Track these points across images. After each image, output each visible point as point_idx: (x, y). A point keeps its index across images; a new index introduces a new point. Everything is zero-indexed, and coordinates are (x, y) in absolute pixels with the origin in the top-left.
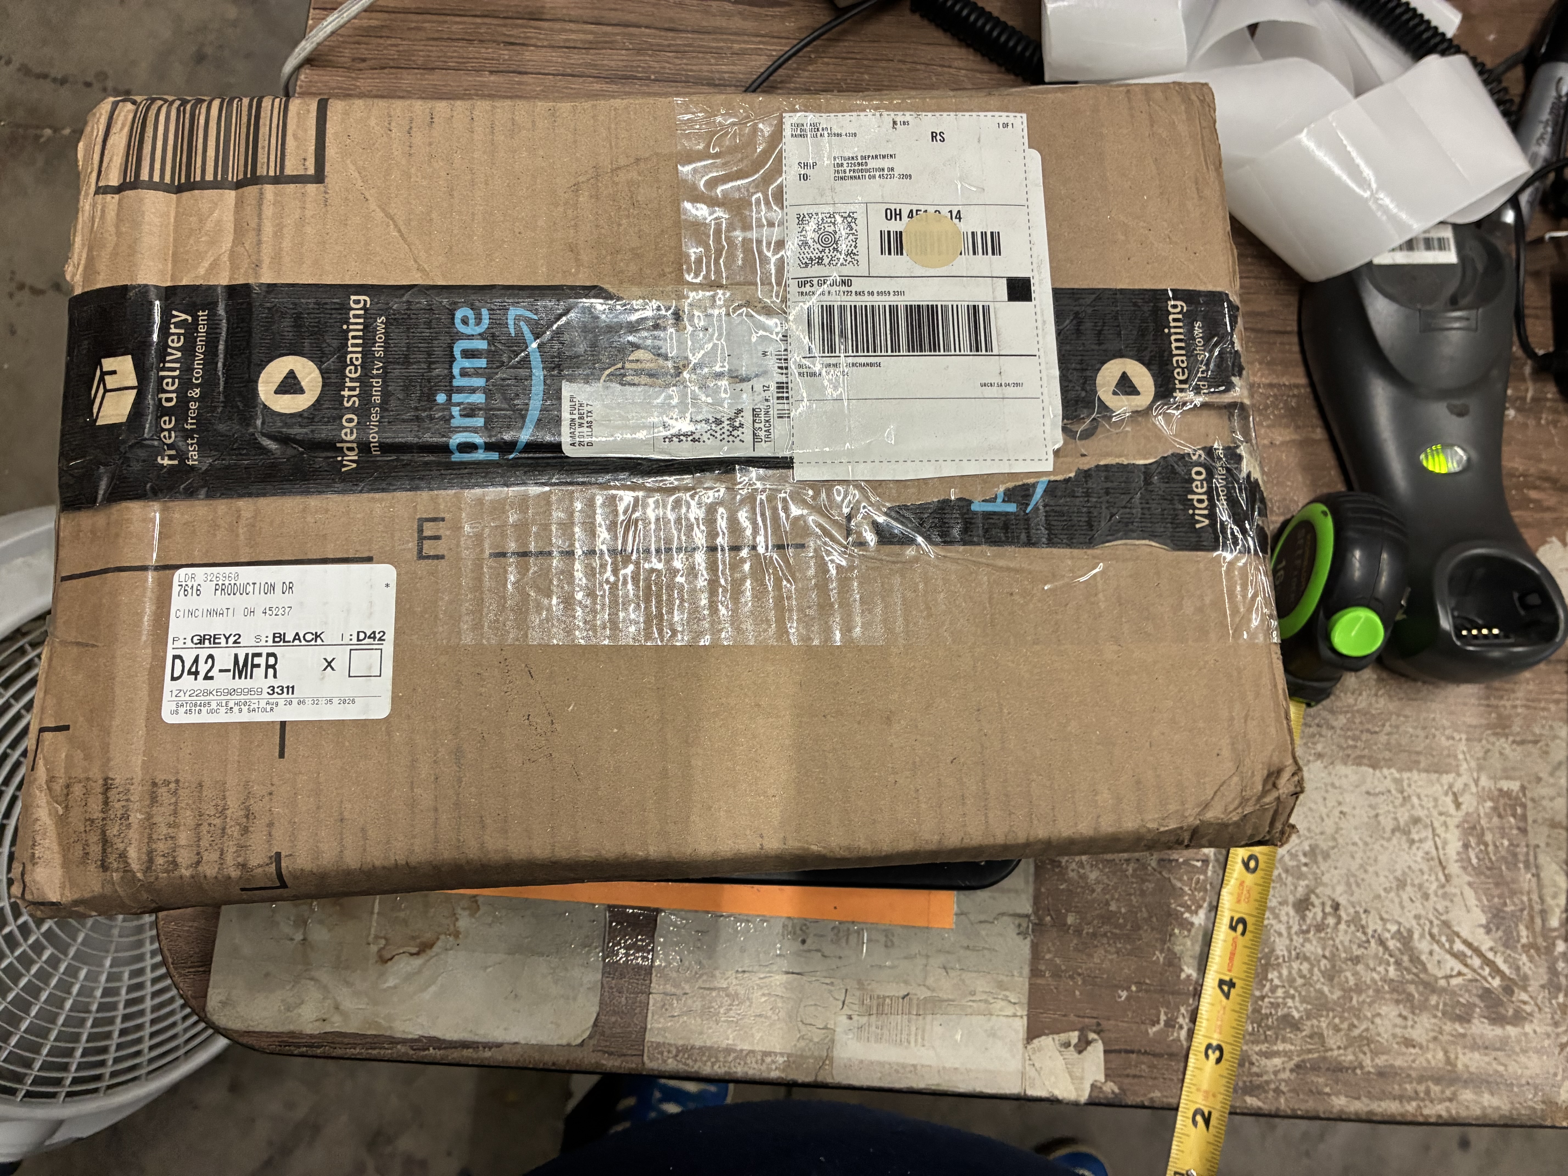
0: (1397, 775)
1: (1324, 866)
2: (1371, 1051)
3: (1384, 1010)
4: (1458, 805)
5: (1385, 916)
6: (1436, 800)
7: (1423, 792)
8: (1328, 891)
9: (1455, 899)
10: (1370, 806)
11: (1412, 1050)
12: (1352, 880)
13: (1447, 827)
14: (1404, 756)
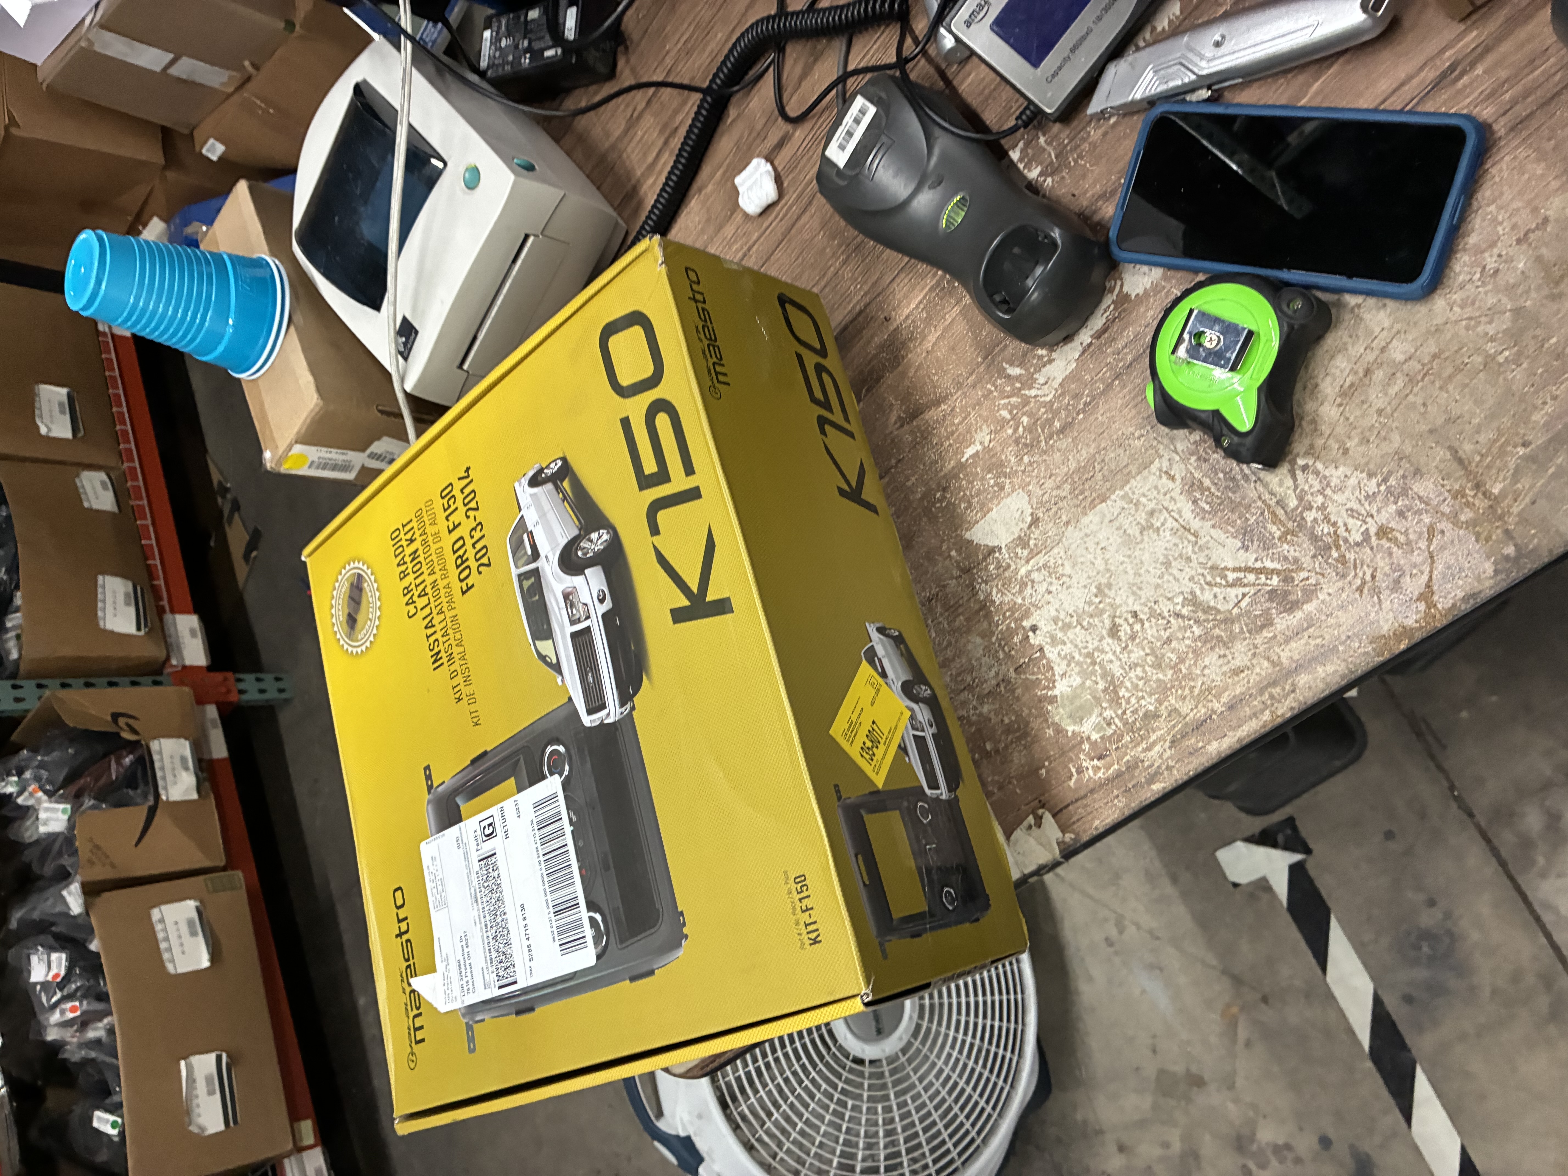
0: (1122, 493)
1: (1112, 593)
2: (1215, 696)
3: (1207, 661)
4: (1172, 478)
5: (1170, 595)
6: (1156, 488)
7: (1144, 490)
8: (1124, 609)
9: (1210, 545)
10: (1118, 529)
11: (1242, 675)
12: (1135, 588)
13: (1175, 500)
14: (1119, 476)
